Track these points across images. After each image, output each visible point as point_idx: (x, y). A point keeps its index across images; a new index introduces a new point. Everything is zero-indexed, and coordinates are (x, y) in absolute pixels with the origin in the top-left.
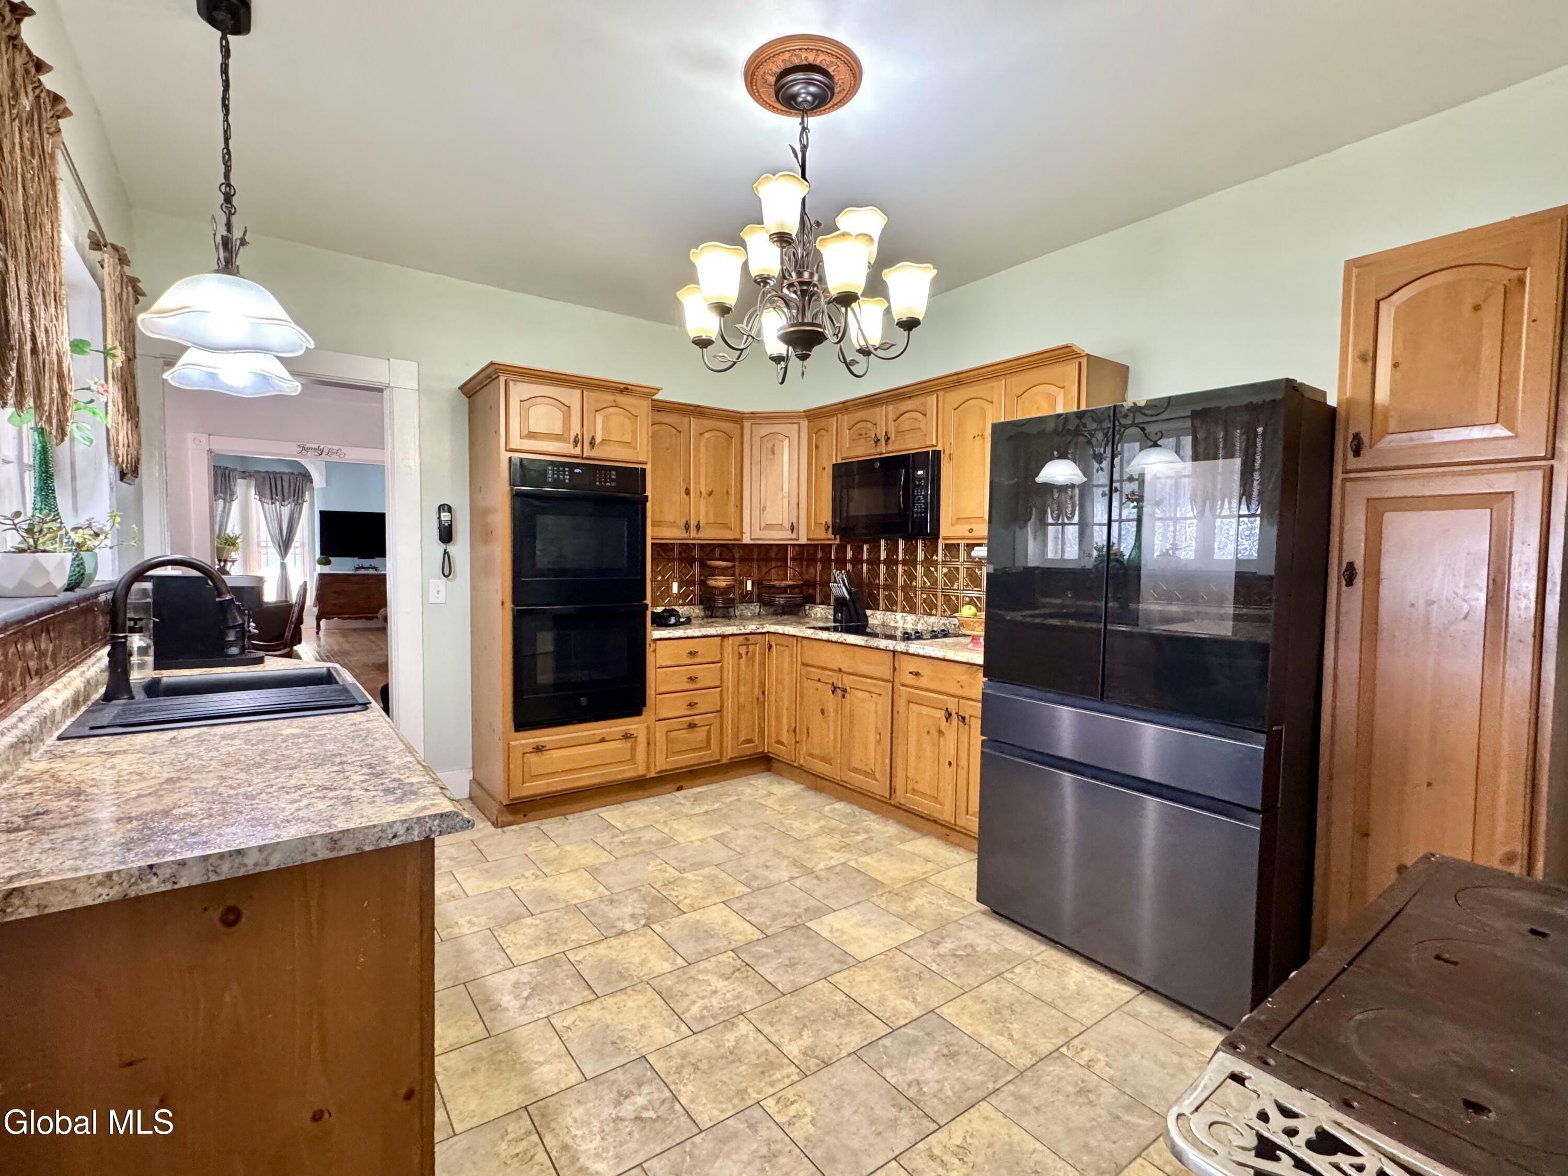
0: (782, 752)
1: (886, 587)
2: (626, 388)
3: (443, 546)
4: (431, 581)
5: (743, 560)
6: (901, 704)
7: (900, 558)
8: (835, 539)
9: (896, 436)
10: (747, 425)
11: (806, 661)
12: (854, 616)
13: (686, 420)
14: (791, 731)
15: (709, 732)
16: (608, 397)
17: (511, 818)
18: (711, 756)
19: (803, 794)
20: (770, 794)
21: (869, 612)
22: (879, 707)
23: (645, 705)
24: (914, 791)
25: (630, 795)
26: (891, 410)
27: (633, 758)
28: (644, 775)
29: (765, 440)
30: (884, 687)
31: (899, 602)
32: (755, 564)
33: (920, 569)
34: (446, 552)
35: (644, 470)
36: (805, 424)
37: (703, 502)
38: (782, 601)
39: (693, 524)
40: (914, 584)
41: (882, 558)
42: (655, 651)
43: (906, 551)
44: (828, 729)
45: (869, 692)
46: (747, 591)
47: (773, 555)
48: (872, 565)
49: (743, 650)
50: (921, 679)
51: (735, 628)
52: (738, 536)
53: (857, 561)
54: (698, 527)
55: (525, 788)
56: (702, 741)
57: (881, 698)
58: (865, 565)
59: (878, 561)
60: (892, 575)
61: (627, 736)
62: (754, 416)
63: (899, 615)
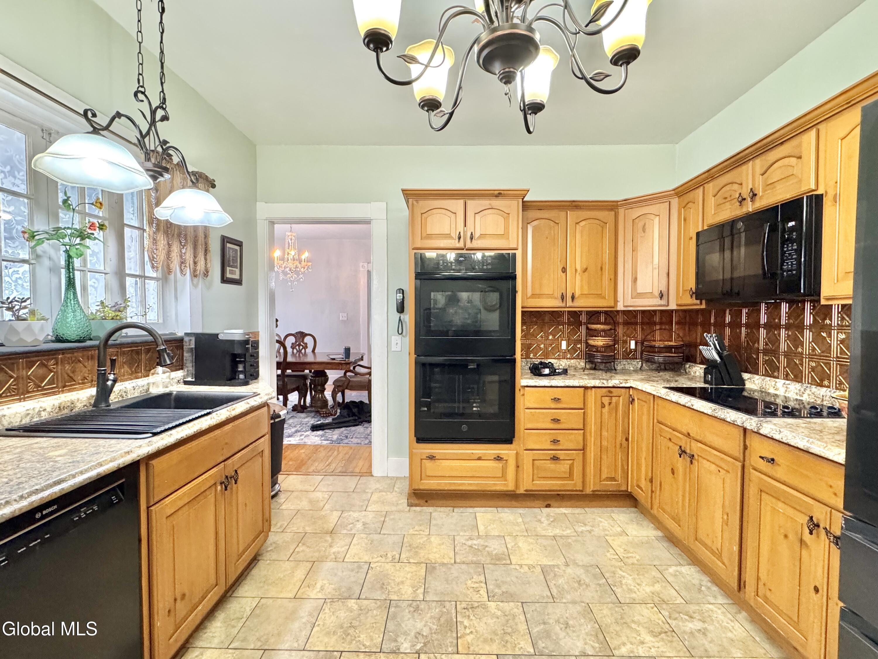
0: (641, 496)
1: (766, 352)
2: (500, 194)
3: (398, 315)
4: (393, 337)
5: (626, 323)
6: (752, 491)
7: (783, 322)
8: (701, 304)
9: (764, 191)
10: (621, 211)
11: (660, 419)
12: (726, 378)
13: (563, 214)
14: (648, 480)
15: (571, 467)
16: (485, 203)
17: (416, 502)
18: (575, 485)
19: (656, 544)
20: (624, 533)
21: (746, 376)
22: (727, 485)
23: (514, 437)
24: (766, 599)
25: (504, 503)
26: (759, 164)
27: (504, 476)
28: (514, 491)
29: (637, 221)
30: (733, 464)
31: (782, 369)
32: (639, 328)
33: (808, 335)
34: (400, 320)
35: (514, 255)
36: (675, 202)
37: (578, 277)
38: (661, 360)
39: (569, 296)
40: (800, 350)
41: (762, 322)
42: (523, 395)
43: (789, 316)
44: (677, 489)
45: (717, 466)
46: (631, 350)
47: (657, 319)
48: (752, 329)
49: (606, 400)
50: (777, 468)
51: (598, 381)
52: (612, 304)
53: (736, 325)
54: (573, 298)
55: (423, 484)
56: (565, 472)
57: (728, 475)
58: (743, 329)
59: (758, 325)
60: (774, 341)
61: (498, 458)
62: (628, 203)
63: (780, 382)
